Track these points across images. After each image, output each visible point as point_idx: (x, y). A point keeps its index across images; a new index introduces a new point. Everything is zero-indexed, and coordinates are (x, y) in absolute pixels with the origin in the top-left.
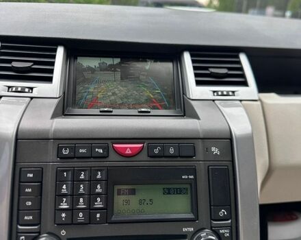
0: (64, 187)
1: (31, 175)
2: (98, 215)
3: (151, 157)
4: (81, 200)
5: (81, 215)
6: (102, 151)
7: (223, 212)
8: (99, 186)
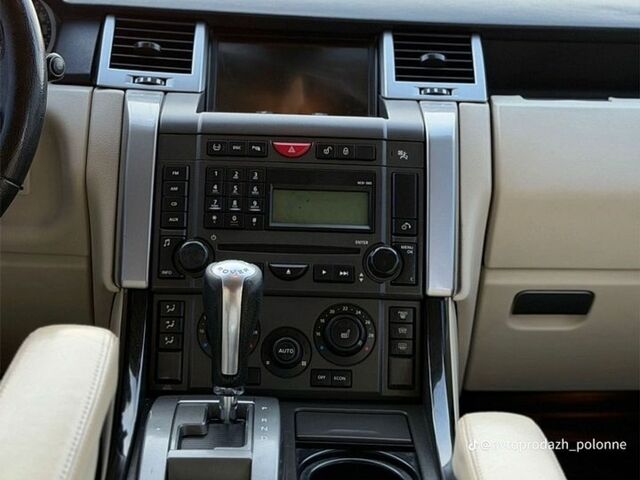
0: (215, 187)
1: (177, 173)
2: (254, 220)
3: (318, 158)
4: (235, 202)
5: (234, 218)
6: (259, 149)
7: (406, 226)
8: (255, 189)
